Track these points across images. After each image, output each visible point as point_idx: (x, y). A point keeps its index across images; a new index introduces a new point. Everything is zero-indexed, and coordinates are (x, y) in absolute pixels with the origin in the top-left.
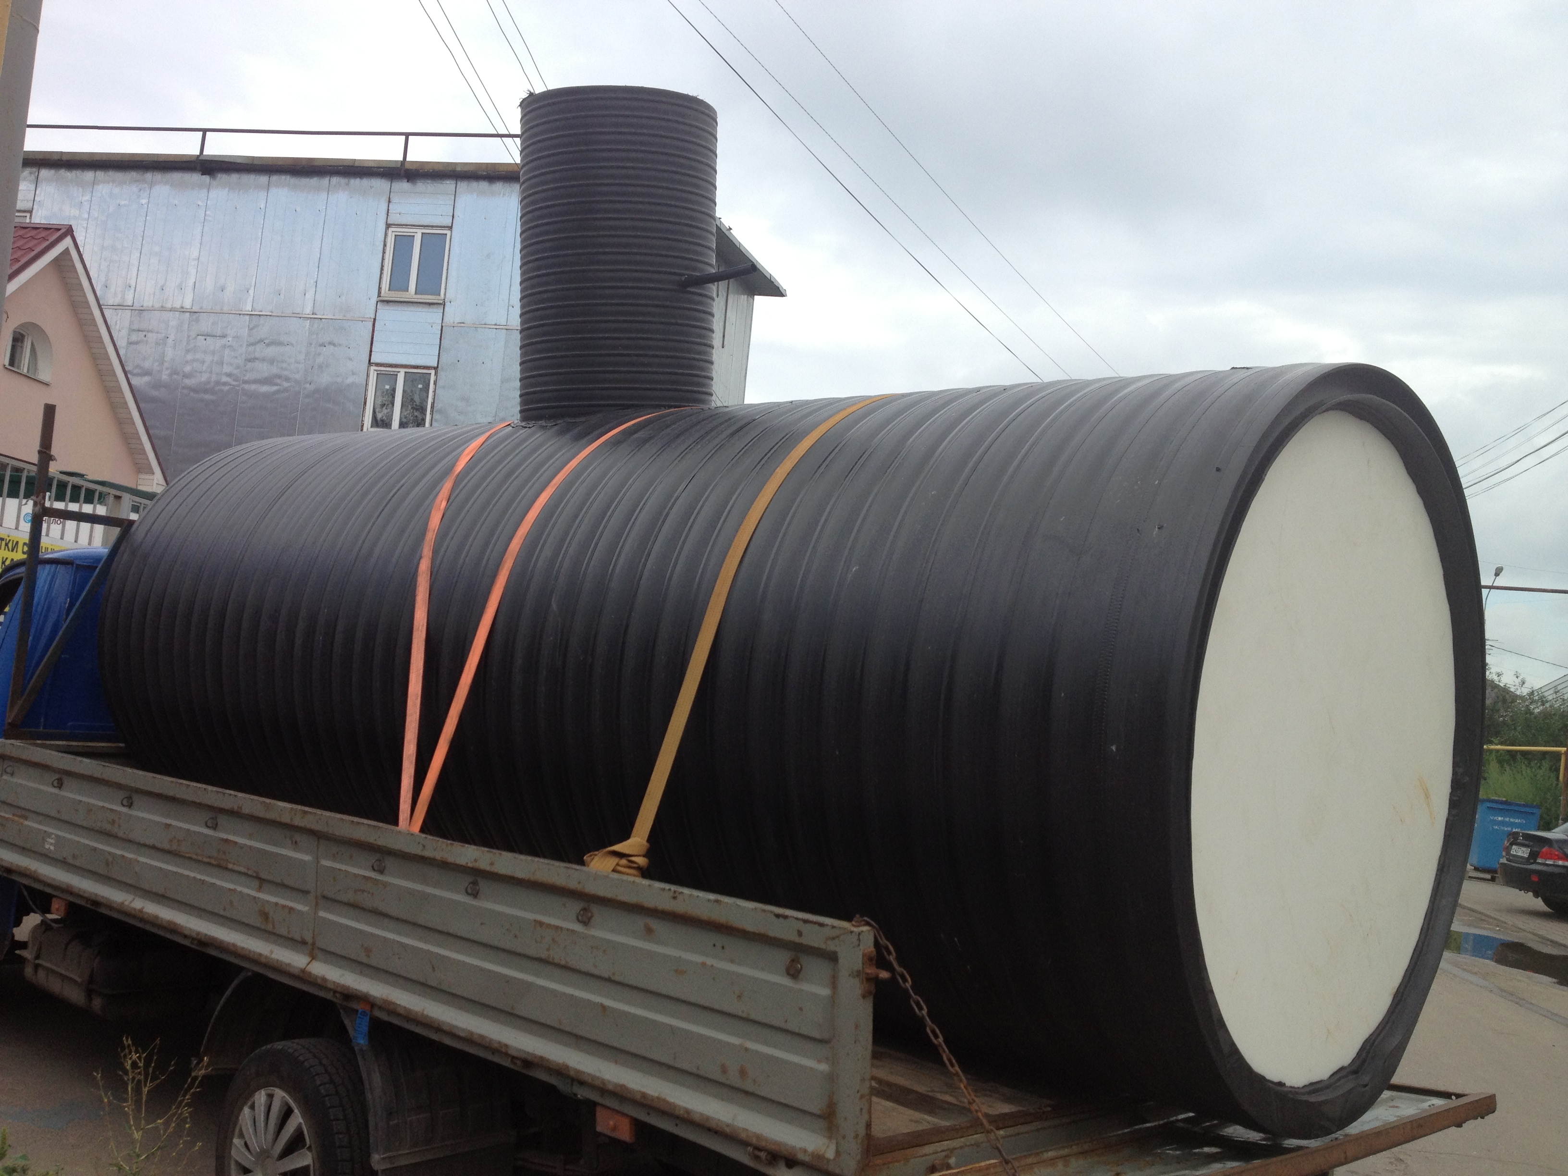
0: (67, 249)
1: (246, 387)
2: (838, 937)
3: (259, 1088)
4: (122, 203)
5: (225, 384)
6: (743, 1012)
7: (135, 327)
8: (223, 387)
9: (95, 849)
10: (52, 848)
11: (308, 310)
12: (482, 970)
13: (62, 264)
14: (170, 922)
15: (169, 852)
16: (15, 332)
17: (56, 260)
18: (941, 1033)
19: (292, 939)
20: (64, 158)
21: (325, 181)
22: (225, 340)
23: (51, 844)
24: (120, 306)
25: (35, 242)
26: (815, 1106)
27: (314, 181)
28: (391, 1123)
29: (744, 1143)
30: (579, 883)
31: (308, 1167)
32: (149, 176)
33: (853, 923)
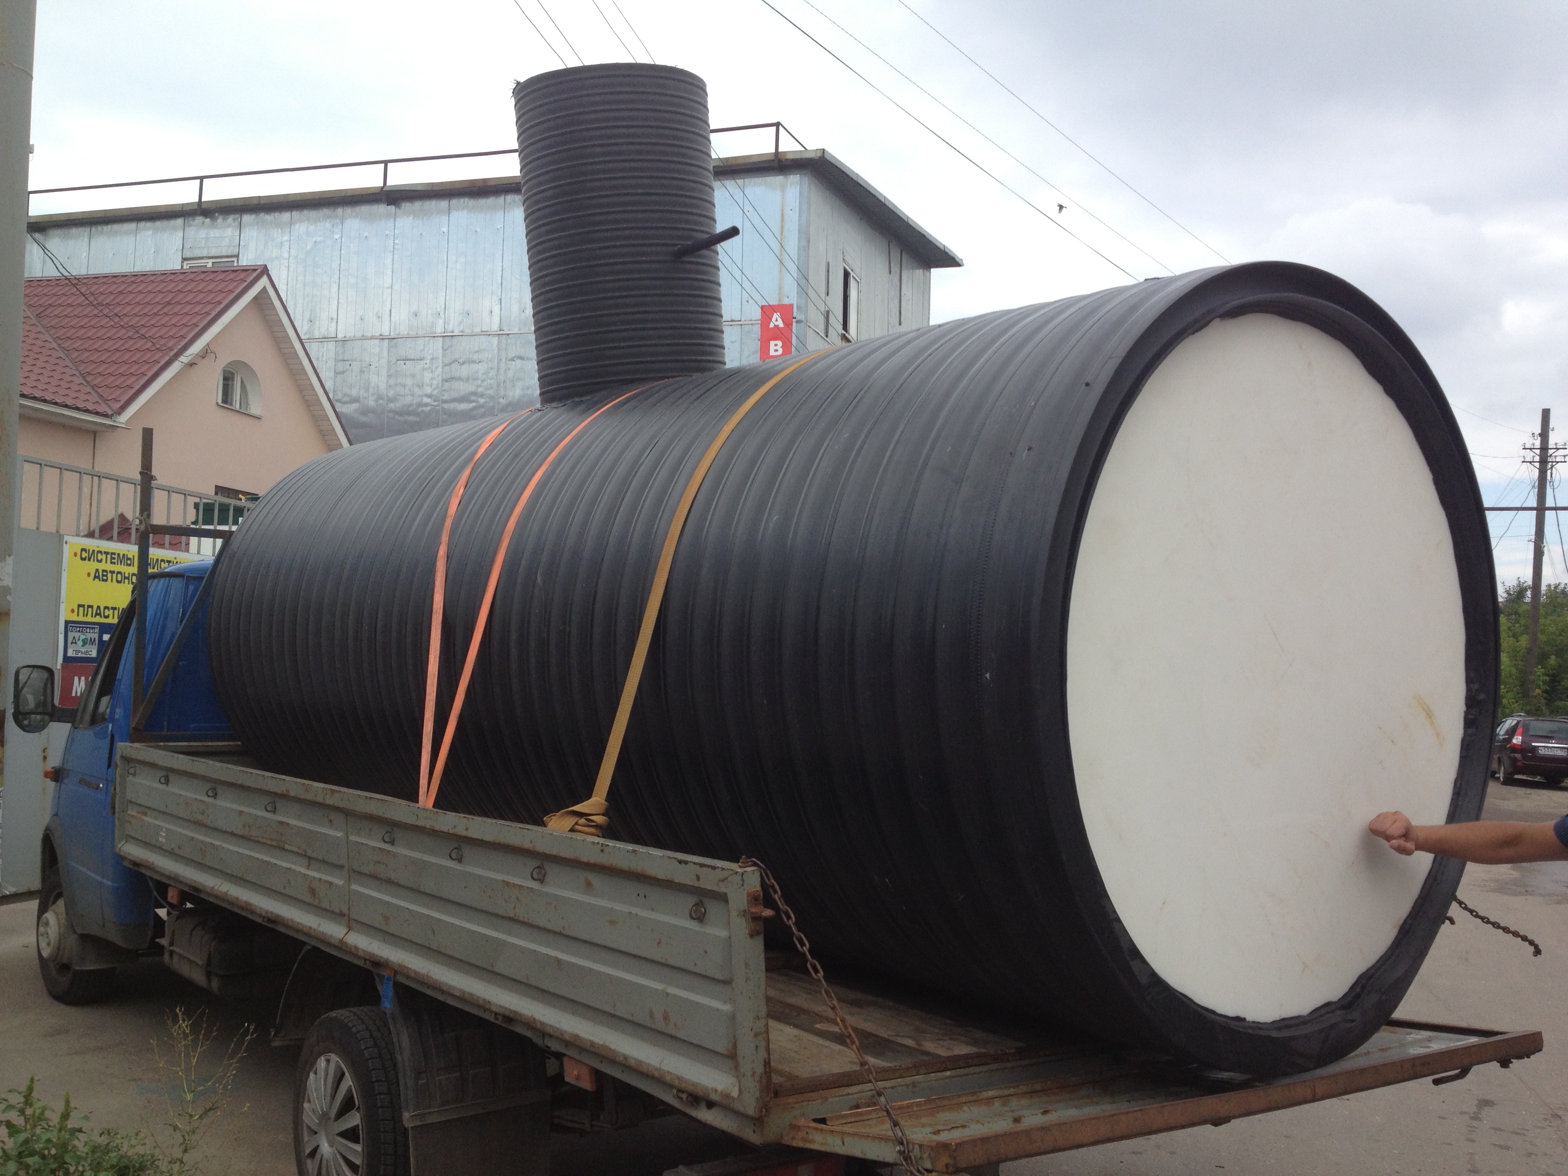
0: (265, 288)
1: (446, 406)
2: (727, 878)
3: (320, 1055)
4: (318, 239)
5: (426, 405)
6: (662, 958)
7: (341, 357)
8: (425, 408)
9: (192, 839)
10: (164, 840)
11: (495, 327)
12: (468, 931)
13: (261, 303)
14: (247, 903)
15: (242, 837)
16: (224, 371)
17: (256, 298)
18: (822, 967)
19: (332, 912)
20: (262, 202)
21: (501, 200)
22: (422, 362)
23: (163, 837)
24: (325, 339)
25: (235, 284)
26: (722, 1047)
27: (491, 201)
28: (420, 1082)
29: (671, 1086)
30: (531, 842)
31: (358, 1126)
32: (340, 211)
33: (740, 864)
